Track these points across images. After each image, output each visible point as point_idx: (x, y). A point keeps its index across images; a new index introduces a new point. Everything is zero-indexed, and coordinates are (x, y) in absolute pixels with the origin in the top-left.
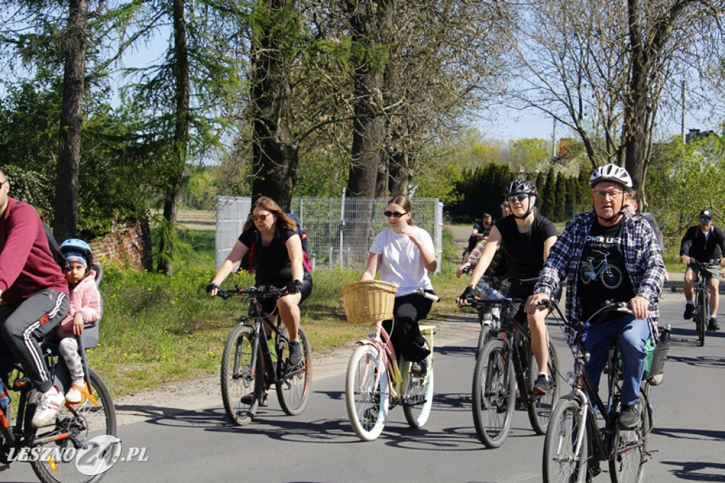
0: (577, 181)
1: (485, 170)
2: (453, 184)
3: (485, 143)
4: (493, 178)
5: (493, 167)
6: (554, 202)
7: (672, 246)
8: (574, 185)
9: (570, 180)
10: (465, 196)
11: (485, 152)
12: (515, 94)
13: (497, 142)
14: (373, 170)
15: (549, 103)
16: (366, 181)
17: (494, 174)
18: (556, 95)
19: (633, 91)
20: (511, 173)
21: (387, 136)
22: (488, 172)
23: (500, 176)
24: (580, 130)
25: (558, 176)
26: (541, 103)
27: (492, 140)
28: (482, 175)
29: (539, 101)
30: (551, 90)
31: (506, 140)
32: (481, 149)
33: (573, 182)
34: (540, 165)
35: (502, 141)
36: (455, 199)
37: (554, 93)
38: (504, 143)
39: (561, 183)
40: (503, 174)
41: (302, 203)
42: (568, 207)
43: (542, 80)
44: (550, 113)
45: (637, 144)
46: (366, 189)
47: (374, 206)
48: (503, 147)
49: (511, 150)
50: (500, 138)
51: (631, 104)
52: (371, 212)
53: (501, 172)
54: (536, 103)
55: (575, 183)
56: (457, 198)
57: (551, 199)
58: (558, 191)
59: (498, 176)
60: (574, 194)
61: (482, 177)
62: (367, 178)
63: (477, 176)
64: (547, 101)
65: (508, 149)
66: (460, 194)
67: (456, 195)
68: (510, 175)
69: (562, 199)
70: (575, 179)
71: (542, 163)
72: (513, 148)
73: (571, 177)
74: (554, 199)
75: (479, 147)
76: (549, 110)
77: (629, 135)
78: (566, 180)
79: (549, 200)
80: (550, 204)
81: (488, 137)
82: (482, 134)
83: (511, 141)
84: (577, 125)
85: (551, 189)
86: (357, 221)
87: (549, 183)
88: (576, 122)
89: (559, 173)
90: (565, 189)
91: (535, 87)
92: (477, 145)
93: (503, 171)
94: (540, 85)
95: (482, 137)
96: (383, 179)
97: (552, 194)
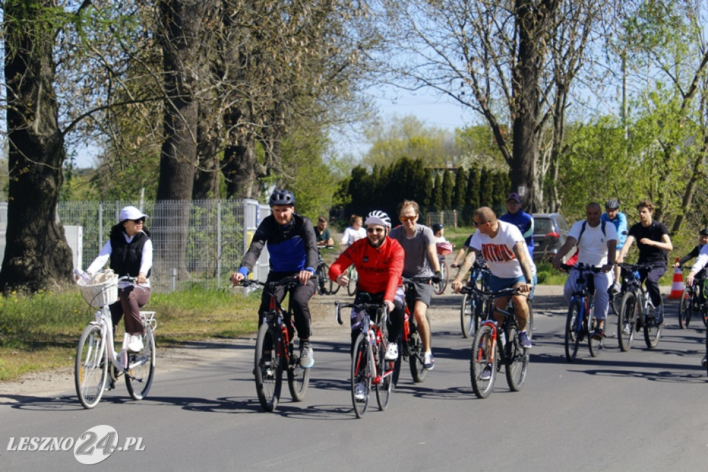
0: (507, 178)
1: (397, 166)
2: (339, 184)
3: (424, 133)
4: (405, 176)
5: (405, 163)
6: (478, 203)
8: (503, 182)
9: (497, 176)
10: (352, 198)
11: (424, 144)
12: (406, 71)
13: (440, 131)
14: (188, 167)
15: (451, 81)
16: (179, 181)
17: (406, 170)
18: (457, 71)
19: (521, 63)
20: (425, 169)
21: (216, 125)
22: (399, 168)
23: (413, 173)
24: (487, 114)
25: (483, 171)
26: (440, 81)
27: (435, 129)
28: (393, 171)
29: (438, 79)
30: (450, 65)
31: (452, 130)
32: (418, 141)
33: (502, 178)
34: (466, 158)
35: (447, 130)
36: (340, 201)
37: (454, 68)
38: (449, 133)
39: (487, 181)
40: (415, 170)
41: (101, 210)
42: (496, 208)
43: (439, 53)
44: (450, 94)
46: (180, 191)
47: (194, 212)
48: (447, 138)
49: (457, 140)
50: (443, 127)
51: (518, 80)
52: (187, 219)
53: (413, 167)
54: (433, 82)
55: (505, 179)
56: (344, 200)
57: (475, 200)
58: (483, 189)
59: (410, 172)
60: (503, 192)
61: (394, 174)
62: (182, 177)
63: (388, 173)
64: (448, 79)
65: (454, 140)
66: (347, 196)
67: (342, 196)
68: (424, 173)
69: (488, 200)
70: (504, 174)
71: (469, 156)
72: (460, 138)
73: (498, 173)
74: (478, 199)
75: (417, 138)
76: (448, 90)
78: (494, 176)
79: (472, 202)
80: (473, 205)
81: (427, 126)
82: (421, 121)
83: (457, 130)
84: (483, 109)
85: (474, 187)
86: (169, 229)
87: (472, 180)
88: (481, 103)
89: (484, 167)
90: (492, 188)
91: (431, 62)
92: (415, 136)
93: (416, 166)
94: (437, 60)
95: (421, 125)
96: (212, 178)
97: (476, 192)
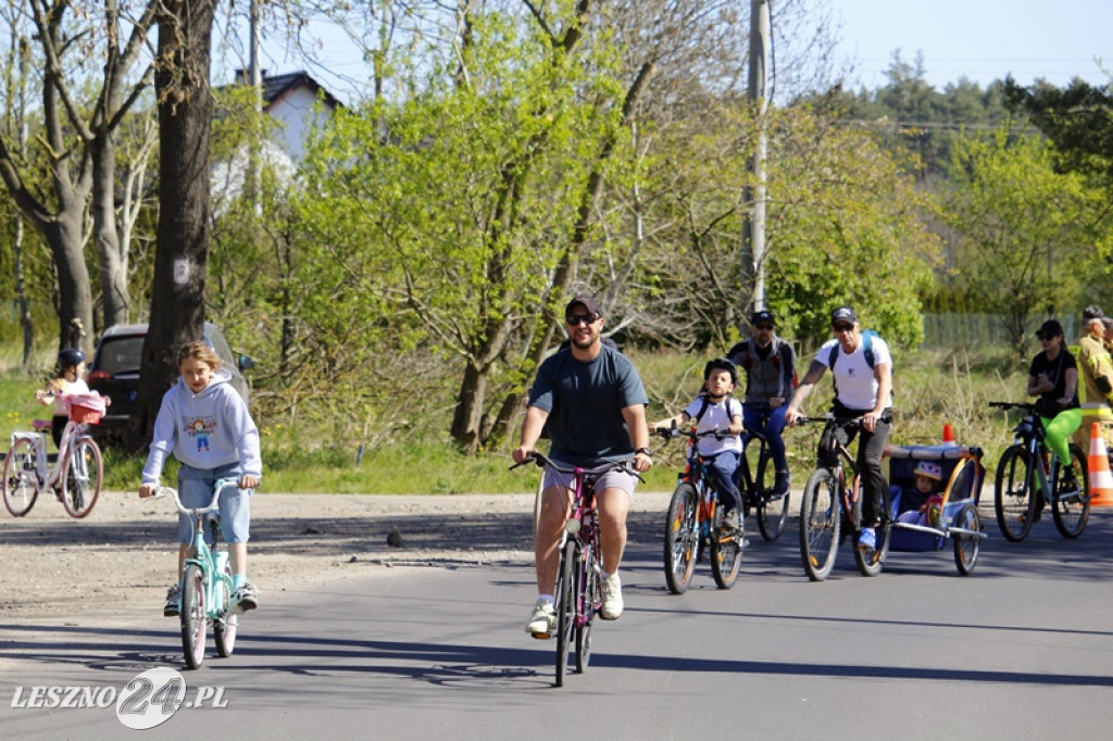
7: (269, 415)
45: (191, 122)
77: (172, 98)
